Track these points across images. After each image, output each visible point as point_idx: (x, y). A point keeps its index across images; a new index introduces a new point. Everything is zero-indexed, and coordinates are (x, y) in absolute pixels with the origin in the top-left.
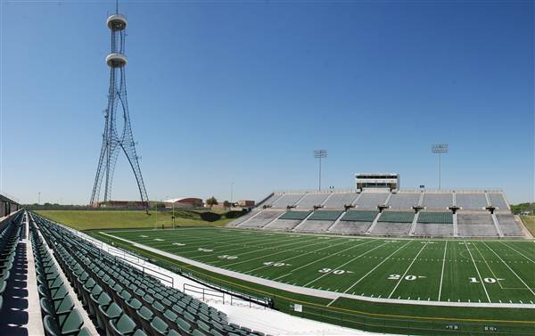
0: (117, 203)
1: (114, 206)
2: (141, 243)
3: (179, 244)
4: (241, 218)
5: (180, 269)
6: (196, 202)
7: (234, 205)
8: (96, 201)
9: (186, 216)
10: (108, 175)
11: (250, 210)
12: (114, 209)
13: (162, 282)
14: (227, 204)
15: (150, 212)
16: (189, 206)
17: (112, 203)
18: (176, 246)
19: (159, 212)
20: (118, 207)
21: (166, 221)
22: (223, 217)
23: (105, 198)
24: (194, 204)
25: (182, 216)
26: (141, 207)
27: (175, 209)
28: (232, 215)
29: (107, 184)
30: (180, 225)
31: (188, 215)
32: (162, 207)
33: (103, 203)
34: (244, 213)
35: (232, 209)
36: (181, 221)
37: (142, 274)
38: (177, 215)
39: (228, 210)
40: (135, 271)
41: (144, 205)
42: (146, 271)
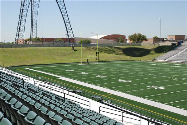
0: (43, 40)
1: (41, 43)
2: (67, 77)
3: (102, 77)
4: (170, 53)
5: (101, 98)
6: (119, 38)
7: (163, 40)
8: (21, 38)
9: (109, 52)
10: (32, 12)
11: (179, 44)
12: (40, 46)
13: (81, 105)
14: (156, 40)
15: (75, 48)
16: (113, 42)
17: (38, 39)
18: (100, 78)
19: (84, 48)
20: (45, 43)
21: (91, 56)
22: (153, 52)
23: (31, 34)
24: (118, 41)
25: (106, 51)
26: (68, 43)
27: (100, 45)
28: (161, 50)
29: (32, 21)
30: (103, 59)
31: (112, 50)
32: (87, 43)
33: (29, 40)
34: (173, 47)
35: (162, 44)
36: (104, 56)
37: (64, 100)
38: (101, 51)
39: (157, 45)
40: (58, 98)
41: (70, 42)
42: (67, 97)
